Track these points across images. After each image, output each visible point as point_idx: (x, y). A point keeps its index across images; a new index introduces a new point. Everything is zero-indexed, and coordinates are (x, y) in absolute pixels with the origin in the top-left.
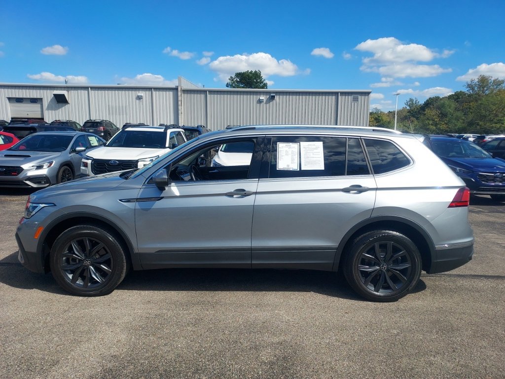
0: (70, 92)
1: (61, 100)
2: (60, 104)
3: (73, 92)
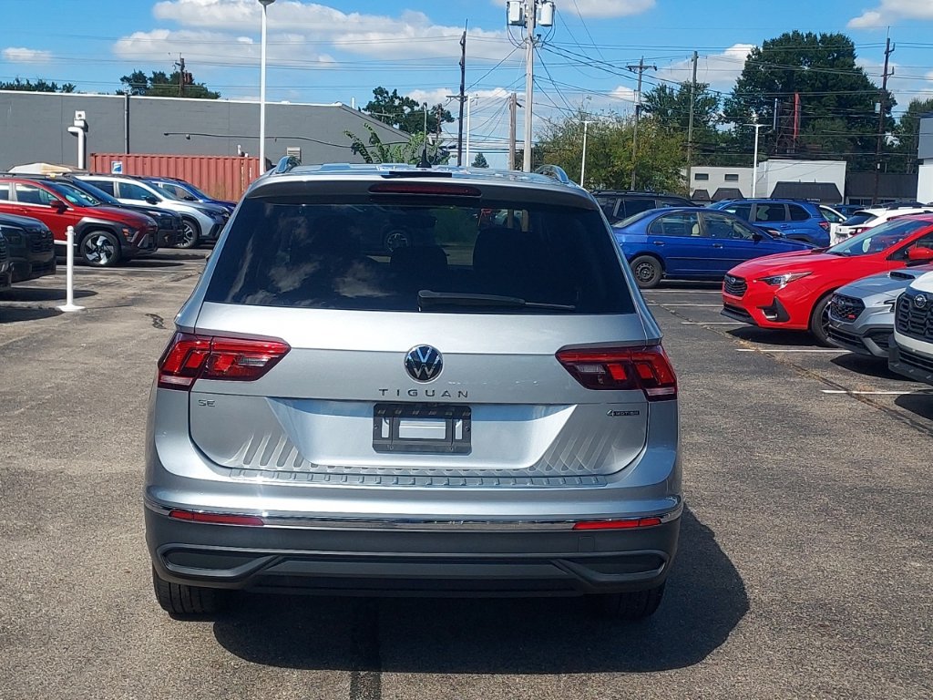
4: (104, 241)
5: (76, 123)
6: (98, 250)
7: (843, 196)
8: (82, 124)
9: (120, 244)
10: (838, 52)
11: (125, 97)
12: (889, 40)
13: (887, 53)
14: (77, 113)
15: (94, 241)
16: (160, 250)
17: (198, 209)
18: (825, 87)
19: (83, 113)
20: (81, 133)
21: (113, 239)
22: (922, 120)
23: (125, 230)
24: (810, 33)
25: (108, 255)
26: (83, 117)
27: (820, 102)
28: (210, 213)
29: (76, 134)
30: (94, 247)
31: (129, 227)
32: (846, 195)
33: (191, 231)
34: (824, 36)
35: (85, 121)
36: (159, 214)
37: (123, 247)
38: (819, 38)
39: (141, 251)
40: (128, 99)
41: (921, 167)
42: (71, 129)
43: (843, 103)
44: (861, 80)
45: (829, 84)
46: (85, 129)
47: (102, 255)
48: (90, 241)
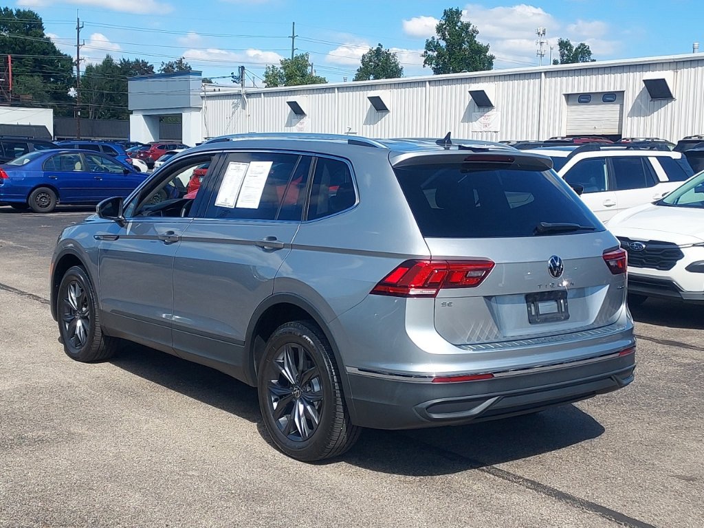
0: (679, 71)
1: (658, 92)
2: (657, 103)
3: (685, 72)
7: (52, 135)
10: (30, 24)
12: (78, 19)
13: (78, 28)
18: (23, 51)
22: (129, 82)
24: (7, 8)
27: (21, 62)
32: (54, 135)
34: (18, 11)
38: (14, 12)
41: (131, 116)
43: (38, 64)
44: (49, 48)
45: (26, 49)
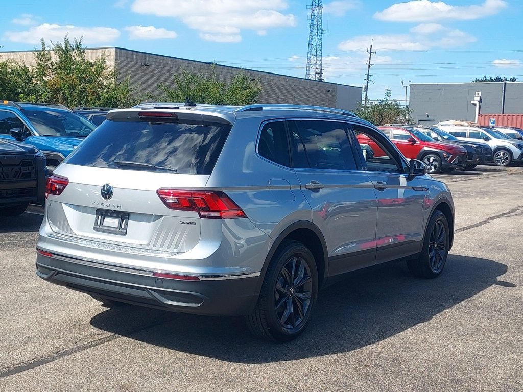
4: (433, 160)
5: (476, 98)
6: (430, 164)
8: (478, 99)
9: (441, 162)
11: (504, 83)
14: (477, 93)
15: (428, 160)
16: (478, 166)
17: (513, 144)
19: (480, 93)
20: (478, 103)
21: (438, 158)
23: (444, 154)
25: (435, 167)
26: (480, 95)
28: (519, 147)
29: (475, 104)
30: (428, 163)
31: (447, 152)
33: (507, 156)
35: (480, 97)
36: (475, 146)
37: (443, 163)
39: (453, 166)
40: (505, 84)
42: (473, 102)
46: (480, 101)
47: (432, 167)
48: (426, 160)
